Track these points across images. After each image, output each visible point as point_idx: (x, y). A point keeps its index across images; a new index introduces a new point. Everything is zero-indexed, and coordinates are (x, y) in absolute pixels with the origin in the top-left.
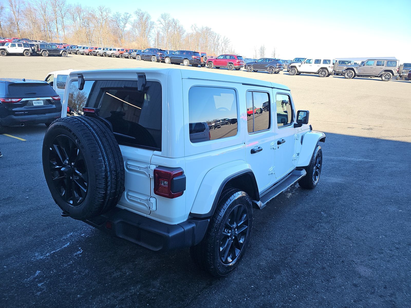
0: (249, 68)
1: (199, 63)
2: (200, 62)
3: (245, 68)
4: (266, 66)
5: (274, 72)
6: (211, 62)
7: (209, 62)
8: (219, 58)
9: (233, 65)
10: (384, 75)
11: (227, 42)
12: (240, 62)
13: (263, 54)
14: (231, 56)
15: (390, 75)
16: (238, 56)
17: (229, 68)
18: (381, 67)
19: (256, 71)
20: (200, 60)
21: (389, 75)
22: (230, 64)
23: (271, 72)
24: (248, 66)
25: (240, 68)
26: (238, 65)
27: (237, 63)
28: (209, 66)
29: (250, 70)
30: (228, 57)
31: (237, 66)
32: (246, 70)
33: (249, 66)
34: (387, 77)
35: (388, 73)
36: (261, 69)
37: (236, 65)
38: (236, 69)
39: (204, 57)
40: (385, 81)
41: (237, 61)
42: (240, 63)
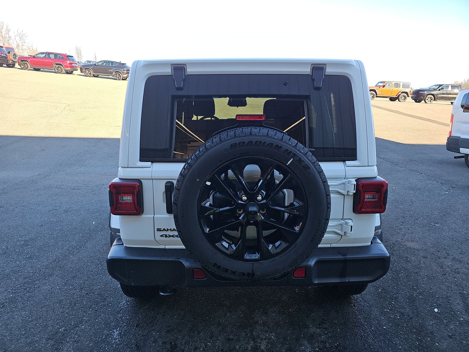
0: (87, 71)
1: (5, 62)
2: (8, 61)
3: (81, 72)
4: (111, 71)
5: (122, 78)
6: (26, 61)
7: (22, 61)
8: (38, 56)
9: (62, 67)
11: (24, 36)
12: (73, 63)
13: (80, 56)
14: (56, 55)
16: (68, 56)
17: (56, 70)
19: (97, 76)
20: (6, 58)
22: (57, 66)
23: (118, 78)
24: (85, 69)
25: (73, 72)
26: (71, 67)
27: (68, 65)
28: (22, 67)
29: (89, 75)
30: (52, 56)
31: (69, 69)
32: (84, 74)
33: (87, 69)
36: (105, 74)
37: (67, 67)
38: (67, 73)
39: (12, 54)
41: (68, 62)
42: (73, 65)
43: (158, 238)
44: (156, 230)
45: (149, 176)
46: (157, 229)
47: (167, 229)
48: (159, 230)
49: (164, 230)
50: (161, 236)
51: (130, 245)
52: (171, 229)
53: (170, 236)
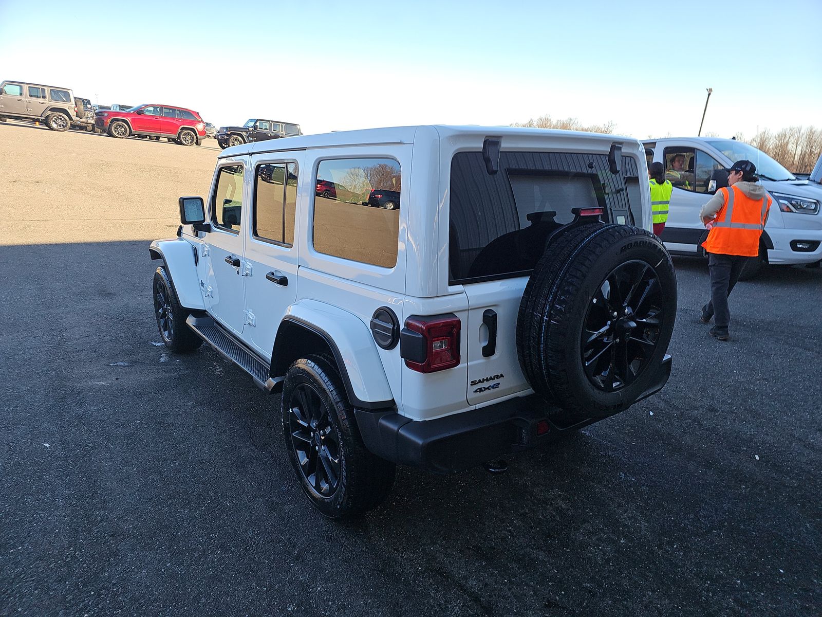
10: (52, 118)
15: (66, 120)
18: (40, 101)
21: (63, 119)
34: (60, 122)
35: (60, 116)
40: (57, 130)
43: (472, 395)
44: (469, 383)
45: (464, 305)
46: (472, 382)
47: (483, 379)
48: (474, 383)
49: (480, 381)
50: (476, 391)
51: (431, 417)
52: (487, 378)
53: (486, 389)
